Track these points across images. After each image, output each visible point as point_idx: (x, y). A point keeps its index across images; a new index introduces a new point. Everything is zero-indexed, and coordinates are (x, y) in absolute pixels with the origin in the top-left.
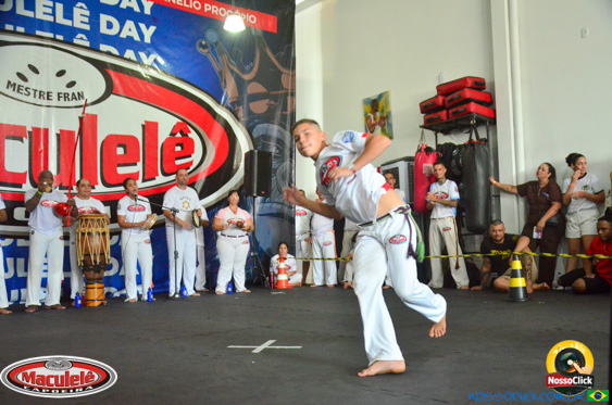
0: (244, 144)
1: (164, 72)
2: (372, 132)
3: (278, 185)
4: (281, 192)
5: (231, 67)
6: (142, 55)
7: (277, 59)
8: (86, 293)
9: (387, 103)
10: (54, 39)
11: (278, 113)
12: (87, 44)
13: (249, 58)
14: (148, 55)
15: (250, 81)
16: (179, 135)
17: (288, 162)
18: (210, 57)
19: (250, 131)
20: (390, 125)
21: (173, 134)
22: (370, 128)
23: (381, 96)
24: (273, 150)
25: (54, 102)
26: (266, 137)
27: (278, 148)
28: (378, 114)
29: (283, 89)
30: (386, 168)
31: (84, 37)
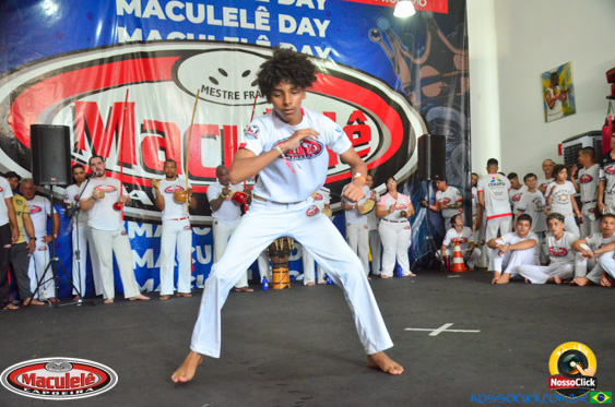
0: (418, 129)
1: (339, 63)
2: (551, 108)
3: (452, 167)
4: (456, 175)
5: (405, 53)
6: (318, 49)
7: (449, 40)
8: (273, 276)
9: (568, 75)
10: (240, 43)
11: (451, 96)
12: (268, 44)
13: (421, 42)
14: (323, 49)
15: (422, 65)
16: (356, 123)
17: (463, 145)
18: (383, 45)
19: (423, 115)
20: (572, 99)
21: (350, 123)
22: (549, 104)
23: (561, 68)
24: (447, 133)
25: (242, 100)
26: (440, 121)
27: (452, 131)
28: (558, 88)
29: (456, 70)
30: (569, 144)
31: (265, 37)
